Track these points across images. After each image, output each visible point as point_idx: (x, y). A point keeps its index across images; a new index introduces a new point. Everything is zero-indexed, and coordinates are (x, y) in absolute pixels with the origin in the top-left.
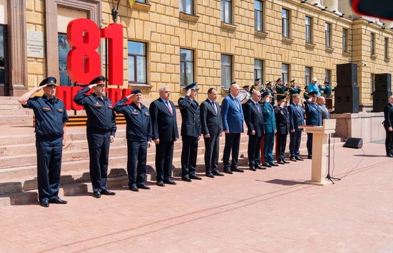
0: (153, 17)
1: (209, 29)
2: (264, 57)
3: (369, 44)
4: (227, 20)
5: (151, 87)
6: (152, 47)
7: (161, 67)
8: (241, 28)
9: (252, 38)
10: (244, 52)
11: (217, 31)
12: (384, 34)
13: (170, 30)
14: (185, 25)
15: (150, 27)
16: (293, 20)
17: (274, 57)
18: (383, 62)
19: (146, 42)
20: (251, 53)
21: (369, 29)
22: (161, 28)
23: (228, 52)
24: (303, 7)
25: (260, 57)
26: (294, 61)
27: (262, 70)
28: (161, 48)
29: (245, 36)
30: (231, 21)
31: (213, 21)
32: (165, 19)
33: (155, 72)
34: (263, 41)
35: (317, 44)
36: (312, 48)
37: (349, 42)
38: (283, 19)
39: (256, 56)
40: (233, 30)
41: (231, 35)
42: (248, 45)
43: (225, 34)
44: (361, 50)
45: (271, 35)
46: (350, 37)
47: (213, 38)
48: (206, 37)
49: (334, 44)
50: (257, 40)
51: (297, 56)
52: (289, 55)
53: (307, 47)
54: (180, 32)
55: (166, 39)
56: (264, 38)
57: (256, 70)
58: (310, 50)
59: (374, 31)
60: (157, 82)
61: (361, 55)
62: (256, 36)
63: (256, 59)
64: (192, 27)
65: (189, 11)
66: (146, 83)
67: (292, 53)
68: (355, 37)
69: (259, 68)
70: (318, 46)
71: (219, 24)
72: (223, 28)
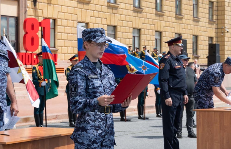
1: (99, 8)
2: (140, 27)
5: (57, 50)
6: (59, 22)
7: (64, 36)
8: (122, 6)
9: (131, 13)
10: (125, 23)
11: (105, 9)
13: (71, 10)
14: (81, 6)
15: (58, 8)
17: (148, 26)
19: (54, 19)
20: (130, 24)
22: (65, 9)
23: (112, 24)
25: (137, 27)
26: (165, 29)
27: (139, 37)
28: (65, 22)
29: (125, 12)
30: (115, 2)
31: (101, 2)
33: (60, 40)
34: (139, 15)
35: (185, 15)
36: (181, 19)
37: (215, 13)
39: (134, 26)
40: (116, 8)
41: (115, 11)
42: (128, 18)
43: (111, 11)
44: (224, 19)
45: (146, 9)
46: (215, 8)
47: (102, 15)
48: (96, 14)
49: (200, 15)
50: (135, 14)
51: (168, 25)
52: (162, 25)
53: (176, 18)
54: (78, 11)
55: (68, 16)
56: (141, 12)
57: (134, 37)
58: (179, 20)
60: (61, 46)
61: (224, 23)
62: (134, 11)
63: (134, 28)
64: (86, 7)
66: (54, 47)
67: (163, 23)
68: (220, 8)
70: (186, 16)
71: (106, 4)
72: (109, 7)
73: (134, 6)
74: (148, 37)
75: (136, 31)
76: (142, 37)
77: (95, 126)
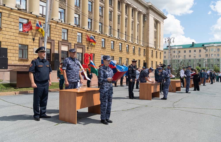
0: (96, 48)
1: (108, 50)
3: (151, 53)
4: (113, 48)
6: (95, 55)
7: (97, 59)
8: (116, 50)
9: (119, 52)
10: (117, 56)
11: (110, 51)
12: (156, 50)
13: (99, 51)
14: (103, 50)
15: (95, 50)
16: (130, 47)
17: (124, 57)
18: (155, 58)
21: (151, 49)
22: (97, 51)
23: (113, 56)
24: (132, 44)
26: (130, 58)
27: (121, 60)
28: (97, 55)
29: (117, 52)
30: (114, 49)
31: (109, 49)
32: (98, 49)
34: (121, 53)
36: (135, 54)
37: (145, 53)
38: (127, 47)
40: (114, 51)
42: (118, 54)
43: (112, 51)
44: (149, 55)
45: (124, 51)
46: (145, 51)
47: (109, 53)
48: (107, 52)
49: (141, 53)
50: (120, 53)
52: (128, 56)
53: (133, 54)
54: (102, 51)
55: (98, 53)
56: (122, 52)
57: (119, 60)
59: (153, 50)
60: (96, 63)
61: (148, 56)
62: (120, 52)
63: (119, 57)
64: (104, 50)
65: (103, 47)
67: (129, 56)
68: (147, 51)
69: (120, 59)
70: (136, 54)
71: (111, 49)
72: (111, 50)
73: (120, 50)
74: (124, 60)
75: (120, 58)
76: (122, 60)
77: (107, 87)
